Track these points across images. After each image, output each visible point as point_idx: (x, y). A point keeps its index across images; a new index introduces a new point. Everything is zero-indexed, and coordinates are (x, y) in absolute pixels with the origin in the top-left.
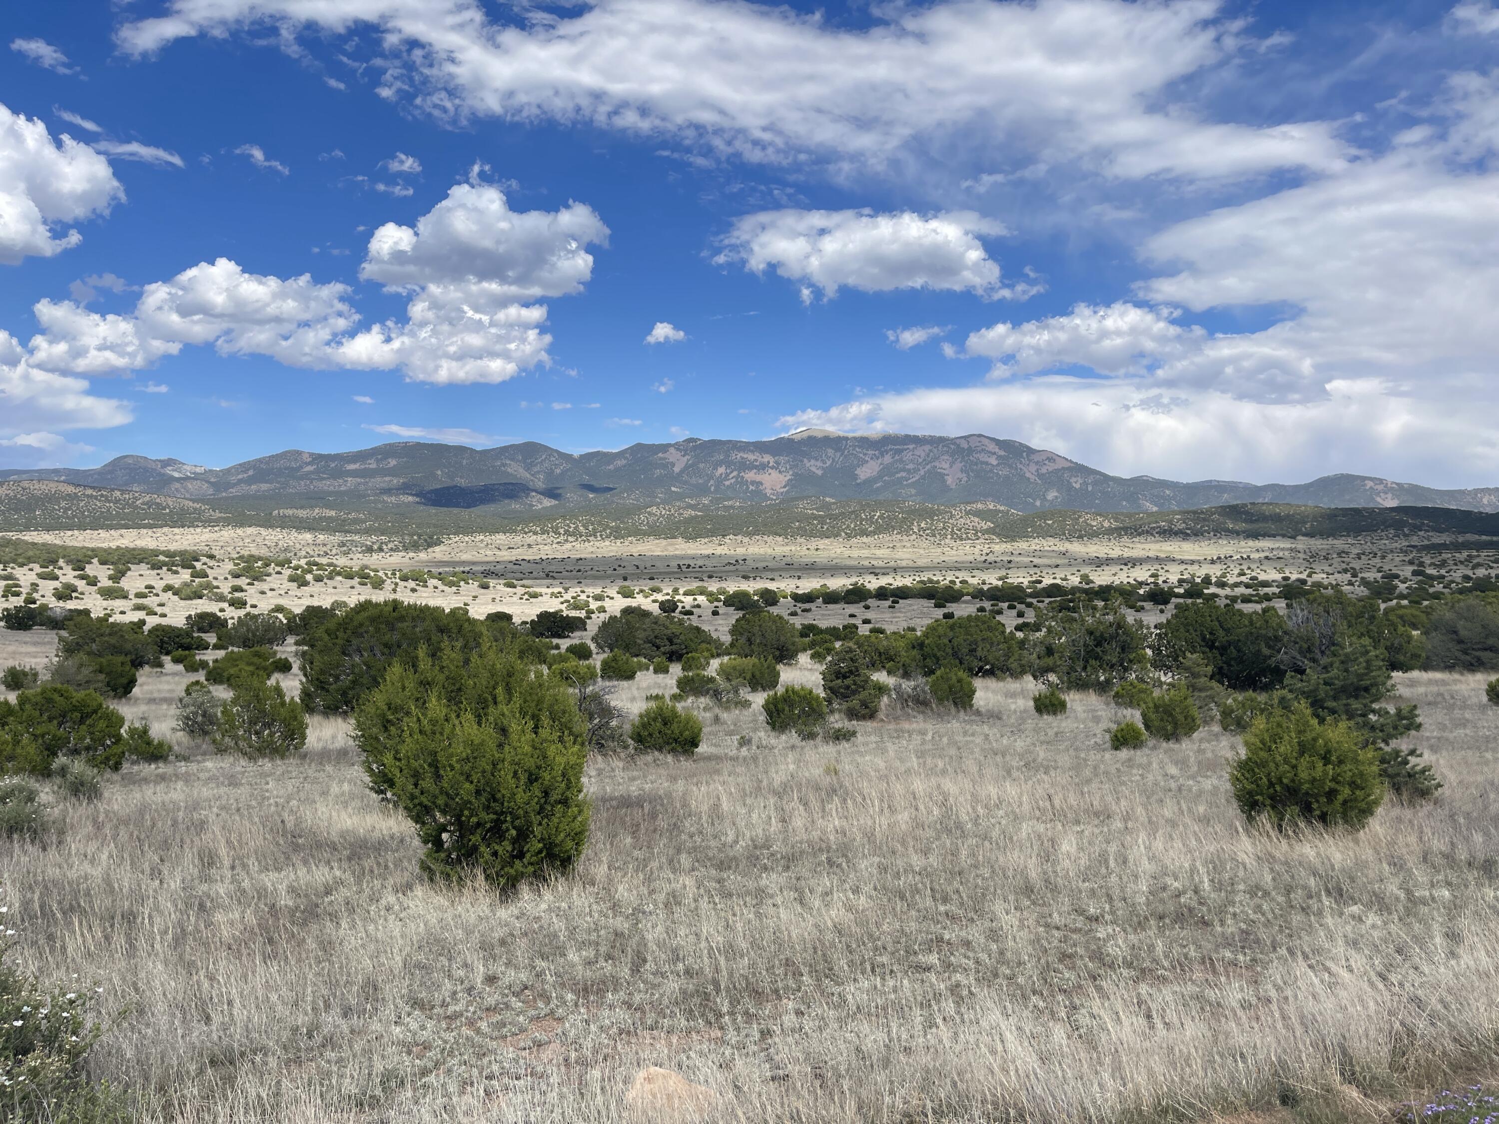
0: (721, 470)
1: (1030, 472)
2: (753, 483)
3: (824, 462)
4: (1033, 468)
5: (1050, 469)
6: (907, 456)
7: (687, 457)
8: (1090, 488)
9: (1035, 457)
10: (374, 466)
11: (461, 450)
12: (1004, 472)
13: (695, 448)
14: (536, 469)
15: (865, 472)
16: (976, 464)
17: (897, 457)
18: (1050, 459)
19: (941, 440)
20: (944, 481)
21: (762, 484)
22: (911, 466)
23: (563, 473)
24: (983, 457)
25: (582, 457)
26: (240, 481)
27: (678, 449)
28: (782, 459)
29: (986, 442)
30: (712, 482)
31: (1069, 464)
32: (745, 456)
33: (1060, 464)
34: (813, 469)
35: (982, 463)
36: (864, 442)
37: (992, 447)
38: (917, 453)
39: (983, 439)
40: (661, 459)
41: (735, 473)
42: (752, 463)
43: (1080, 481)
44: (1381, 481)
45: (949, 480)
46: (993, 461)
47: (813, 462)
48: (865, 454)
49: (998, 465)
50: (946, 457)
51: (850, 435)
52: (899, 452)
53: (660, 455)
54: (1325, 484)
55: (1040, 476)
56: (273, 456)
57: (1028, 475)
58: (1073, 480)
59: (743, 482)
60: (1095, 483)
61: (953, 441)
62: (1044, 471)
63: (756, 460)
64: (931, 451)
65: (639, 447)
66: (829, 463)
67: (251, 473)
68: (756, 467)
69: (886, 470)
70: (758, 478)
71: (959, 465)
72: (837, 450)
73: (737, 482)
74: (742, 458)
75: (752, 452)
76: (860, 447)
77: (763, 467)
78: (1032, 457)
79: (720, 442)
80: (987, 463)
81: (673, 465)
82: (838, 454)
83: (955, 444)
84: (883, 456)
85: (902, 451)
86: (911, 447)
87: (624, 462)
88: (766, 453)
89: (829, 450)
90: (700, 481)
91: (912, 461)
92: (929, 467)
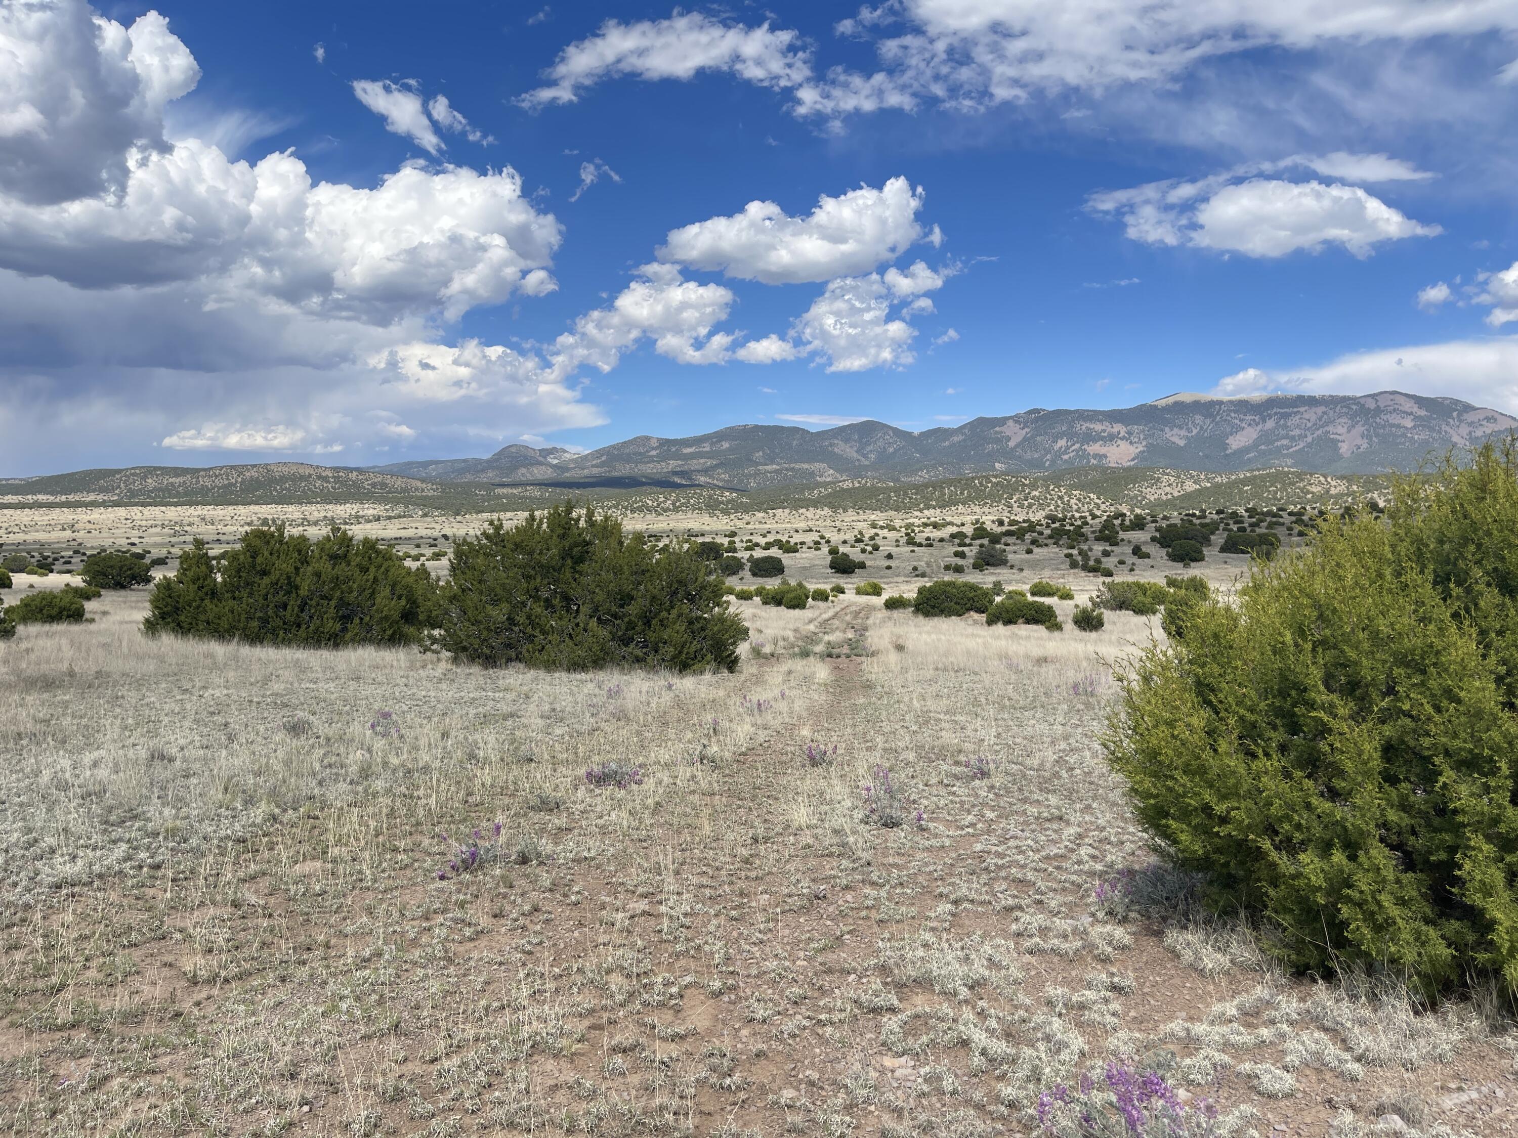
0: (1062, 443)
1: (1459, 435)
2: (1096, 456)
3: (1189, 430)
4: (1464, 430)
5: (1488, 431)
6: (1294, 421)
7: (1027, 430)
9: (1470, 417)
10: (708, 449)
12: (1421, 436)
13: (1037, 420)
14: (869, 448)
15: (1236, 442)
16: (1384, 427)
17: (1282, 422)
18: (1488, 419)
19: (1345, 401)
20: (1336, 449)
21: (1106, 457)
22: (1297, 432)
23: (896, 451)
24: (1394, 419)
25: (922, 434)
26: (593, 466)
27: (1016, 422)
28: (1137, 429)
29: (1402, 400)
30: (1049, 457)
32: (1093, 426)
33: (1503, 424)
34: (1175, 439)
35: (1392, 425)
36: (1243, 406)
37: (1408, 406)
38: (1306, 416)
39: (1397, 397)
40: (997, 432)
41: (1077, 446)
42: (1098, 434)
45: (1344, 448)
46: (1408, 423)
47: (1176, 430)
48: (1242, 420)
49: (1414, 427)
50: (1342, 420)
51: (1228, 399)
52: (1286, 415)
53: (997, 429)
56: (626, 442)
57: (1455, 439)
59: (1086, 456)
61: (1354, 400)
62: (1479, 433)
63: (1104, 431)
64: (1324, 413)
65: (981, 421)
66: (1195, 431)
67: (604, 458)
68: (1103, 439)
69: (1265, 438)
70: (1103, 450)
71: (1360, 429)
72: (1207, 415)
73: (1077, 455)
74: (1088, 429)
75: (1101, 421)
76: (1235, 412)
77: (1111, 438)
78: (1465, 416)
79: (1066, 412)
80: (1398, 426)
81: (1009, 439)
82: (1208, 421)
83: (1358, 403)
84: (1264, 421)
85: (1289, 415)
86: (1302, 409)
87: (961, 437)
88: (1117, 421)
89: (1197, 417)
90: (1036, 456)
91: (1298, 426)
92: (1319, 432)
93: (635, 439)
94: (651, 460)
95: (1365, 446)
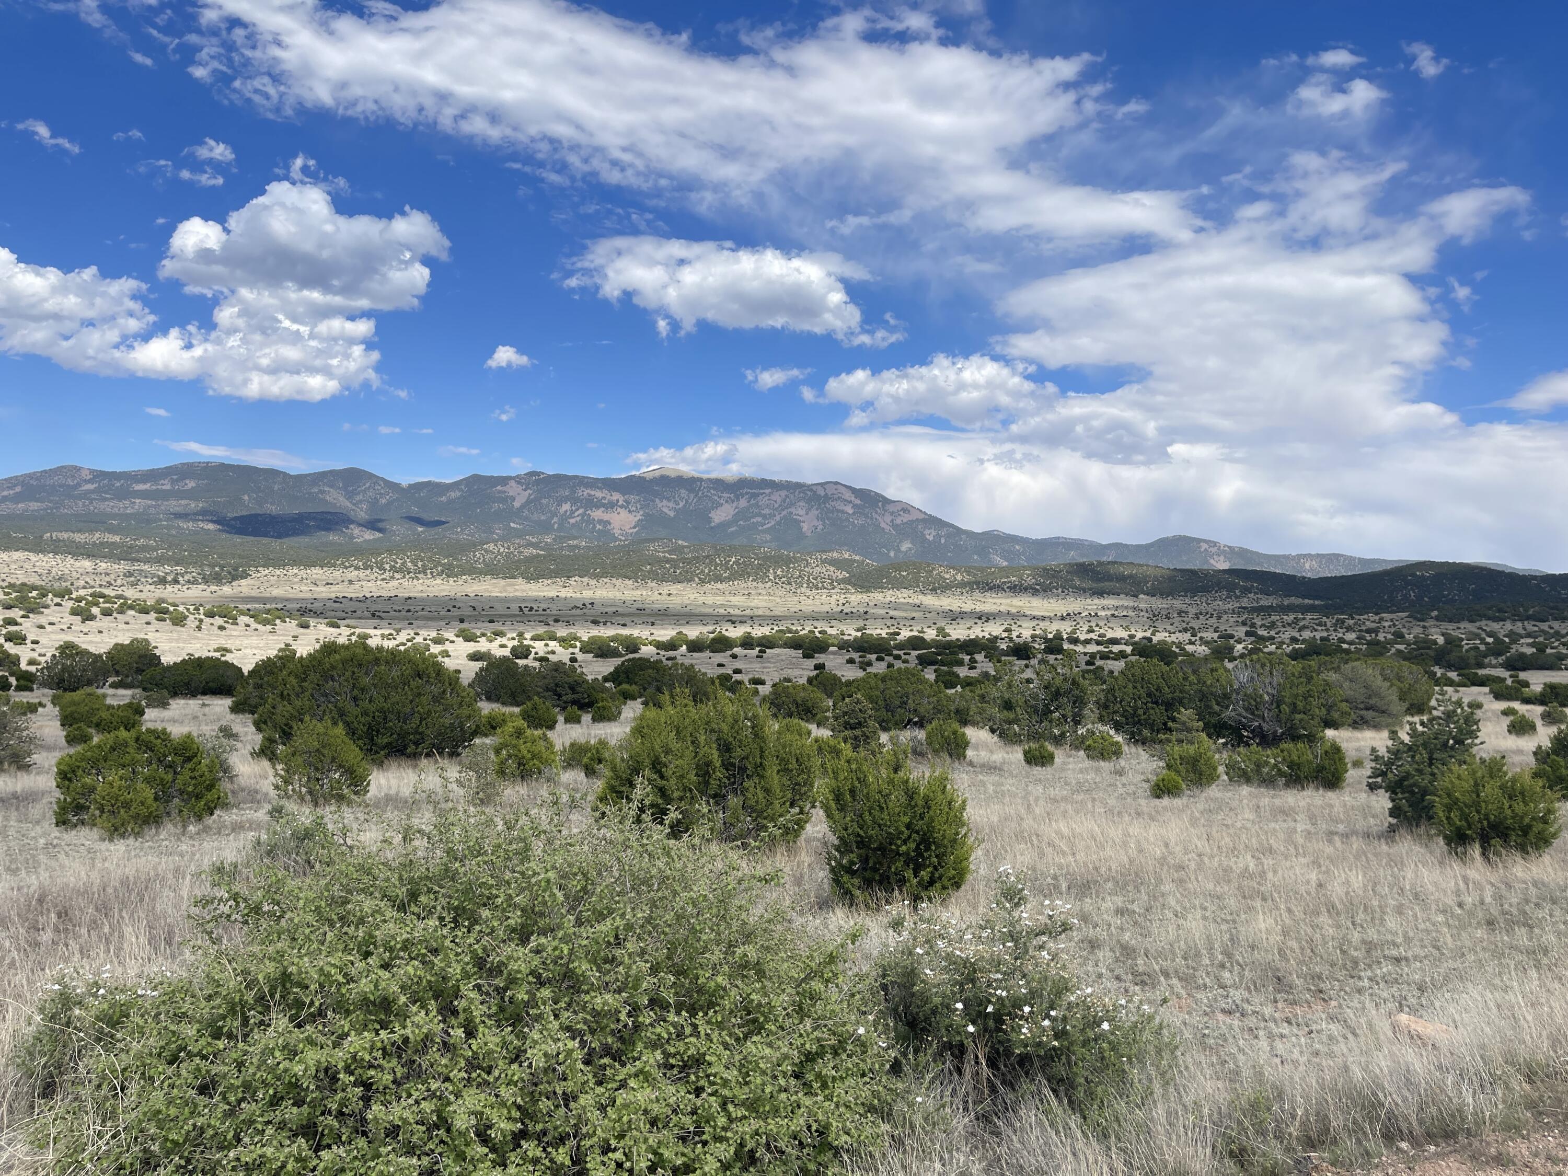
0: (566, 507)
1: (885, 522)
2: (600, 522)
3: (677, 503)
4: (888, 518)
5: (905, 521)
6: (763, 501)
7: (529, 491)
8: (943, 541)
9: (891, 508)
10: (168, 487)
11: (272, 473)
12: (860, 521)
13: (537, 482)
14: (358, 498)
15: (720, 516)
16: (832, 512)
17: (752, 502)
18: (904, 510)
19: (799, 486)
20: (801, 528)
21: (610, 524)
22: (767, 511)
23: (389, 503)
24: (840, 506)
25: (411, 486)
27: (519, 483)
28: (633, 498)
29: (843, 490)
30: (555, 519)
31: (922, 516)
32: (593, 493)
33: (914, 516)
34: (665, 510)
35: (838, 511)
36: (719, 484)
37: (848, 495)
38: (773, 497)
39: (839, 487)
40: (500, 492)
41: (581, 511)
42: (599, 501)
43: (934, 533)
44: (1215, 544)
45: (805, 527)
46: (849, 510)
47: (665, 502)
48: (720, 497)
49: (854, 513)
50: (802, 504)
51: (705, 476)
52: (755, 496)
53: (499, 488)
54: (1165, 545)
55: (895, 527)
56: (45, 471)
57: (883, 525)
58: (927, 532)
59: (590, 521)
60: (948, 536)
61: (810, 487)
62: (898, 521)
63: (604, 498)
64: (787, 496)
65: (476, 479)
66: (681, 504)
67: (18, 489)
68: (604, 505)
69: (741, 515)
70: (606, 517)
71: (815, 512)
72: (691, 490)
73: (583, 521)
74: (590, 495)
75: (600, 489)
76: (715, 489)
77: (611, 506)
78: (888, 507)
79: (565, 477)
80: (843, 512)
81: (513, 499)
82: (692, 496)
83: (811, 490)
84: (738, 499)
85: (757, 495)
86: (767, 491)
87: (458, 494)
88: (615, 490)
89: (683, 491)
90: (543, 518)
91: (768, 506)
92: (784, 513)
95: (821, 527)
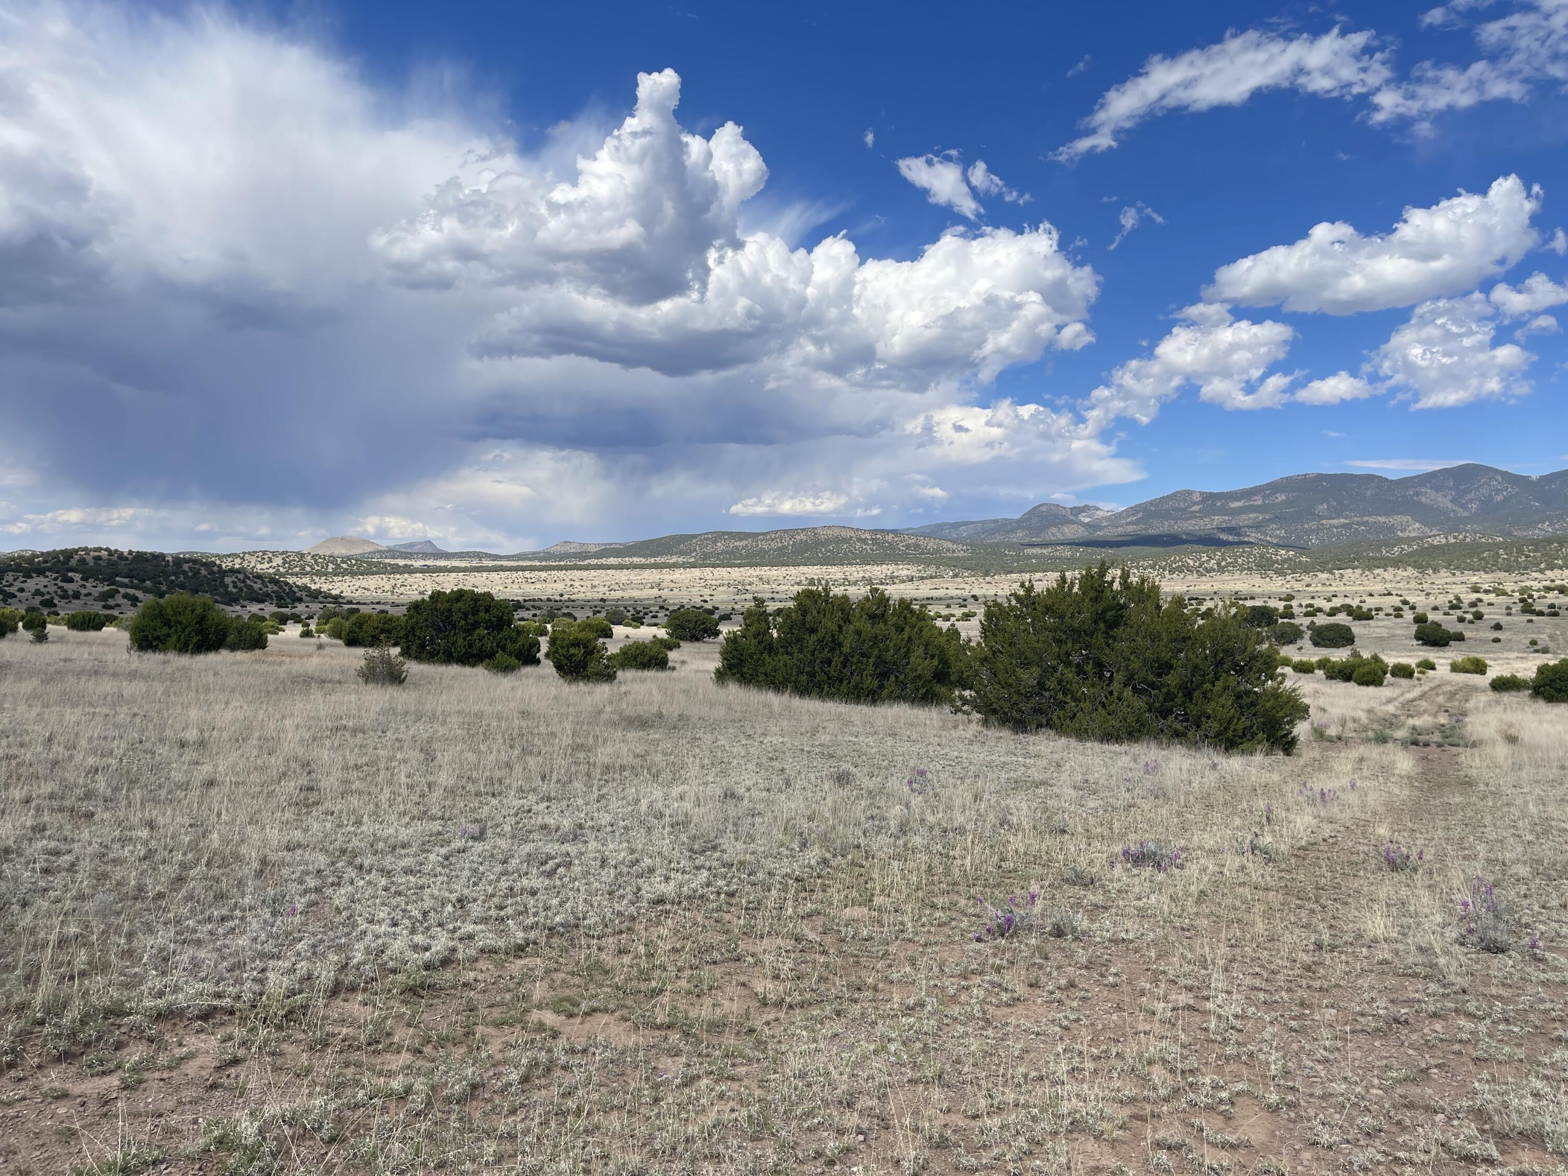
10: (1259, 502)
11: (1368, 479)
14: (1468, 497)
23: (1506, 499)
25: (1543, 478)
26: (1128, 524)
56: (1163, 498)
67: (1140, 515)
93: (1175, 494)
94: (1193, 516)
